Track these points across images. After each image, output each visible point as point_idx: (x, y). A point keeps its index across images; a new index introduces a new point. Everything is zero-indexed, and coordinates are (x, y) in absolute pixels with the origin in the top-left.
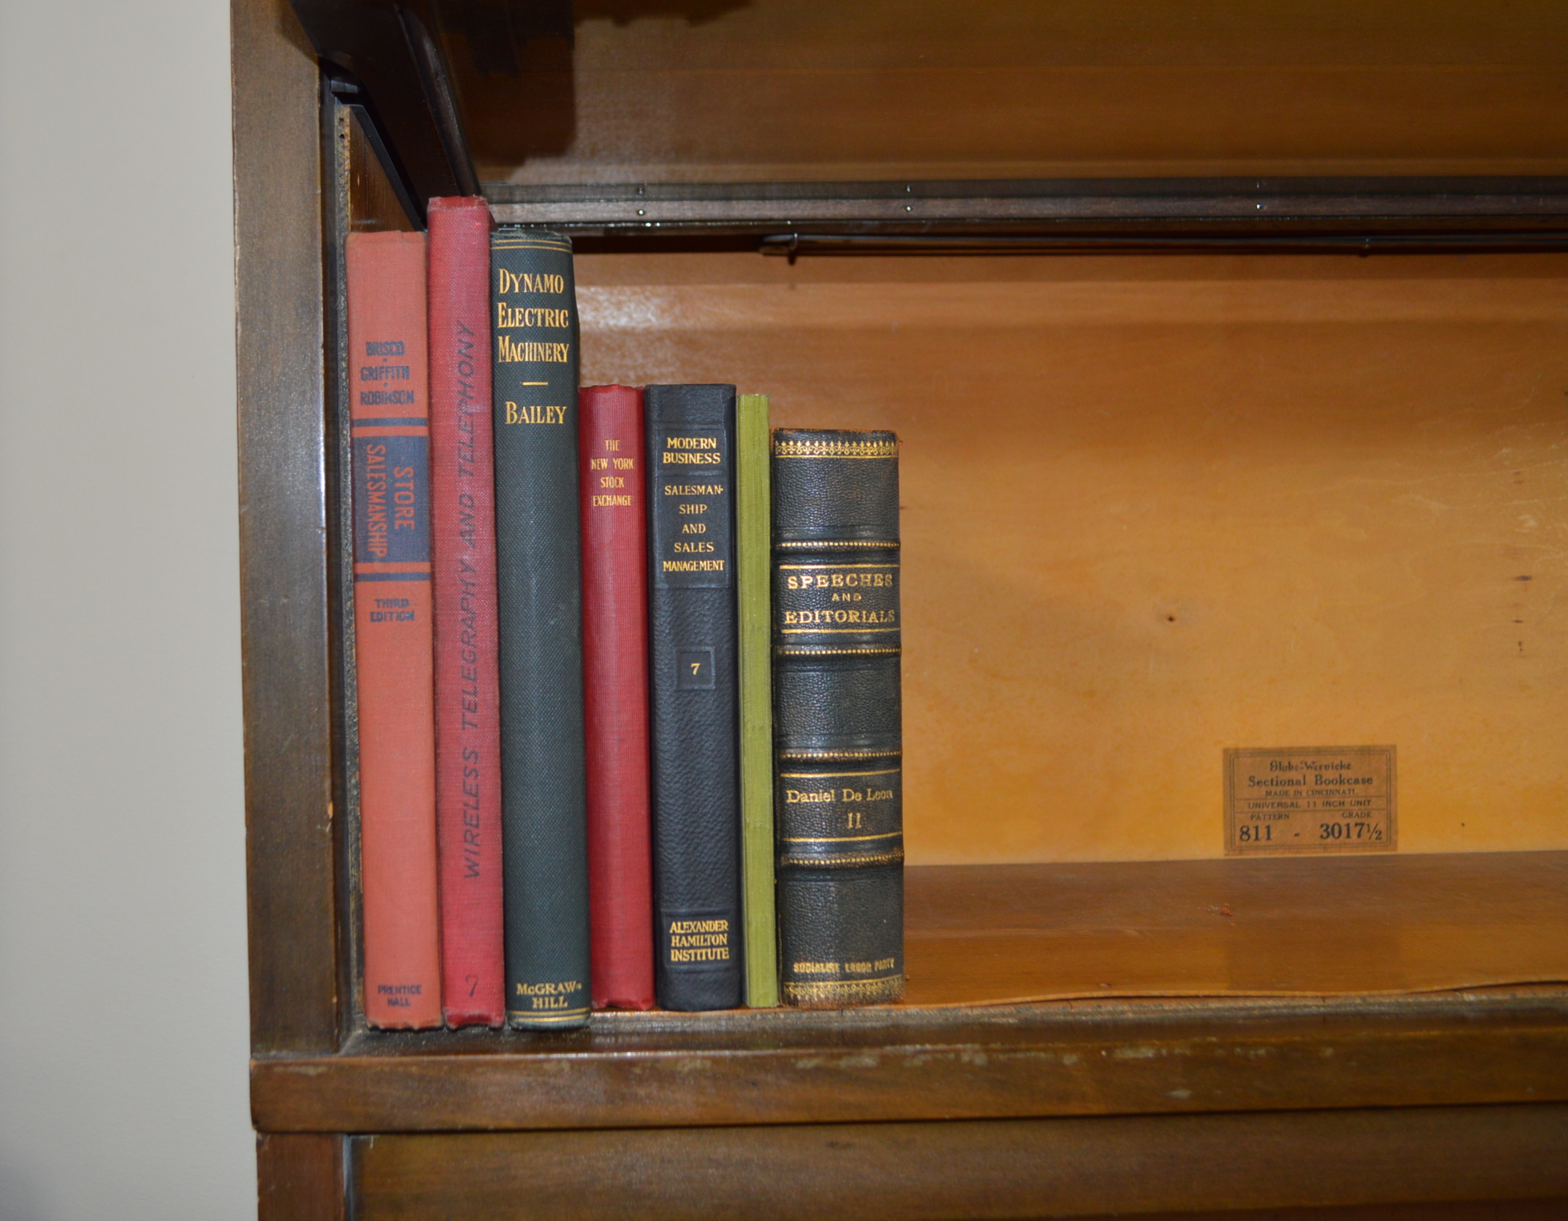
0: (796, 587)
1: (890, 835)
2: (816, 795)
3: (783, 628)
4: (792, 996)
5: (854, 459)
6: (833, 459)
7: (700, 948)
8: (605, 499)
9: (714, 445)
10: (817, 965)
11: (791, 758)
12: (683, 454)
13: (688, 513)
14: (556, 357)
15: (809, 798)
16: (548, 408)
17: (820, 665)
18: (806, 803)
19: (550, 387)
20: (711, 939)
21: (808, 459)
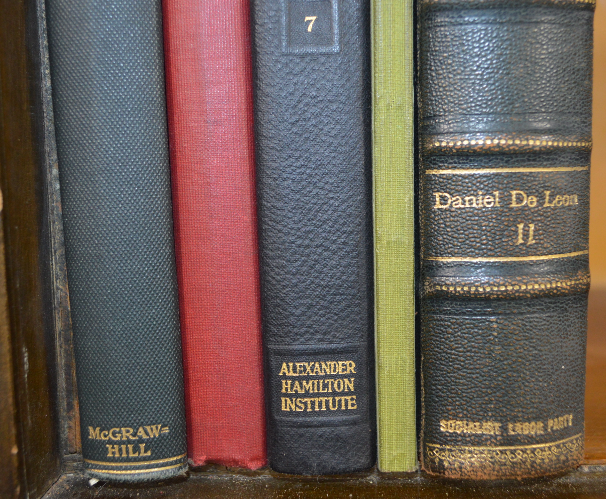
1: (573, 254)
2: (474, 198)
4: (437, 460)
7: (318, 395)
10: (471, 425)
11: (440, 147)
15: (464, 202)
17: (483, 15)
18: (460, 209)
20: (333, 384)
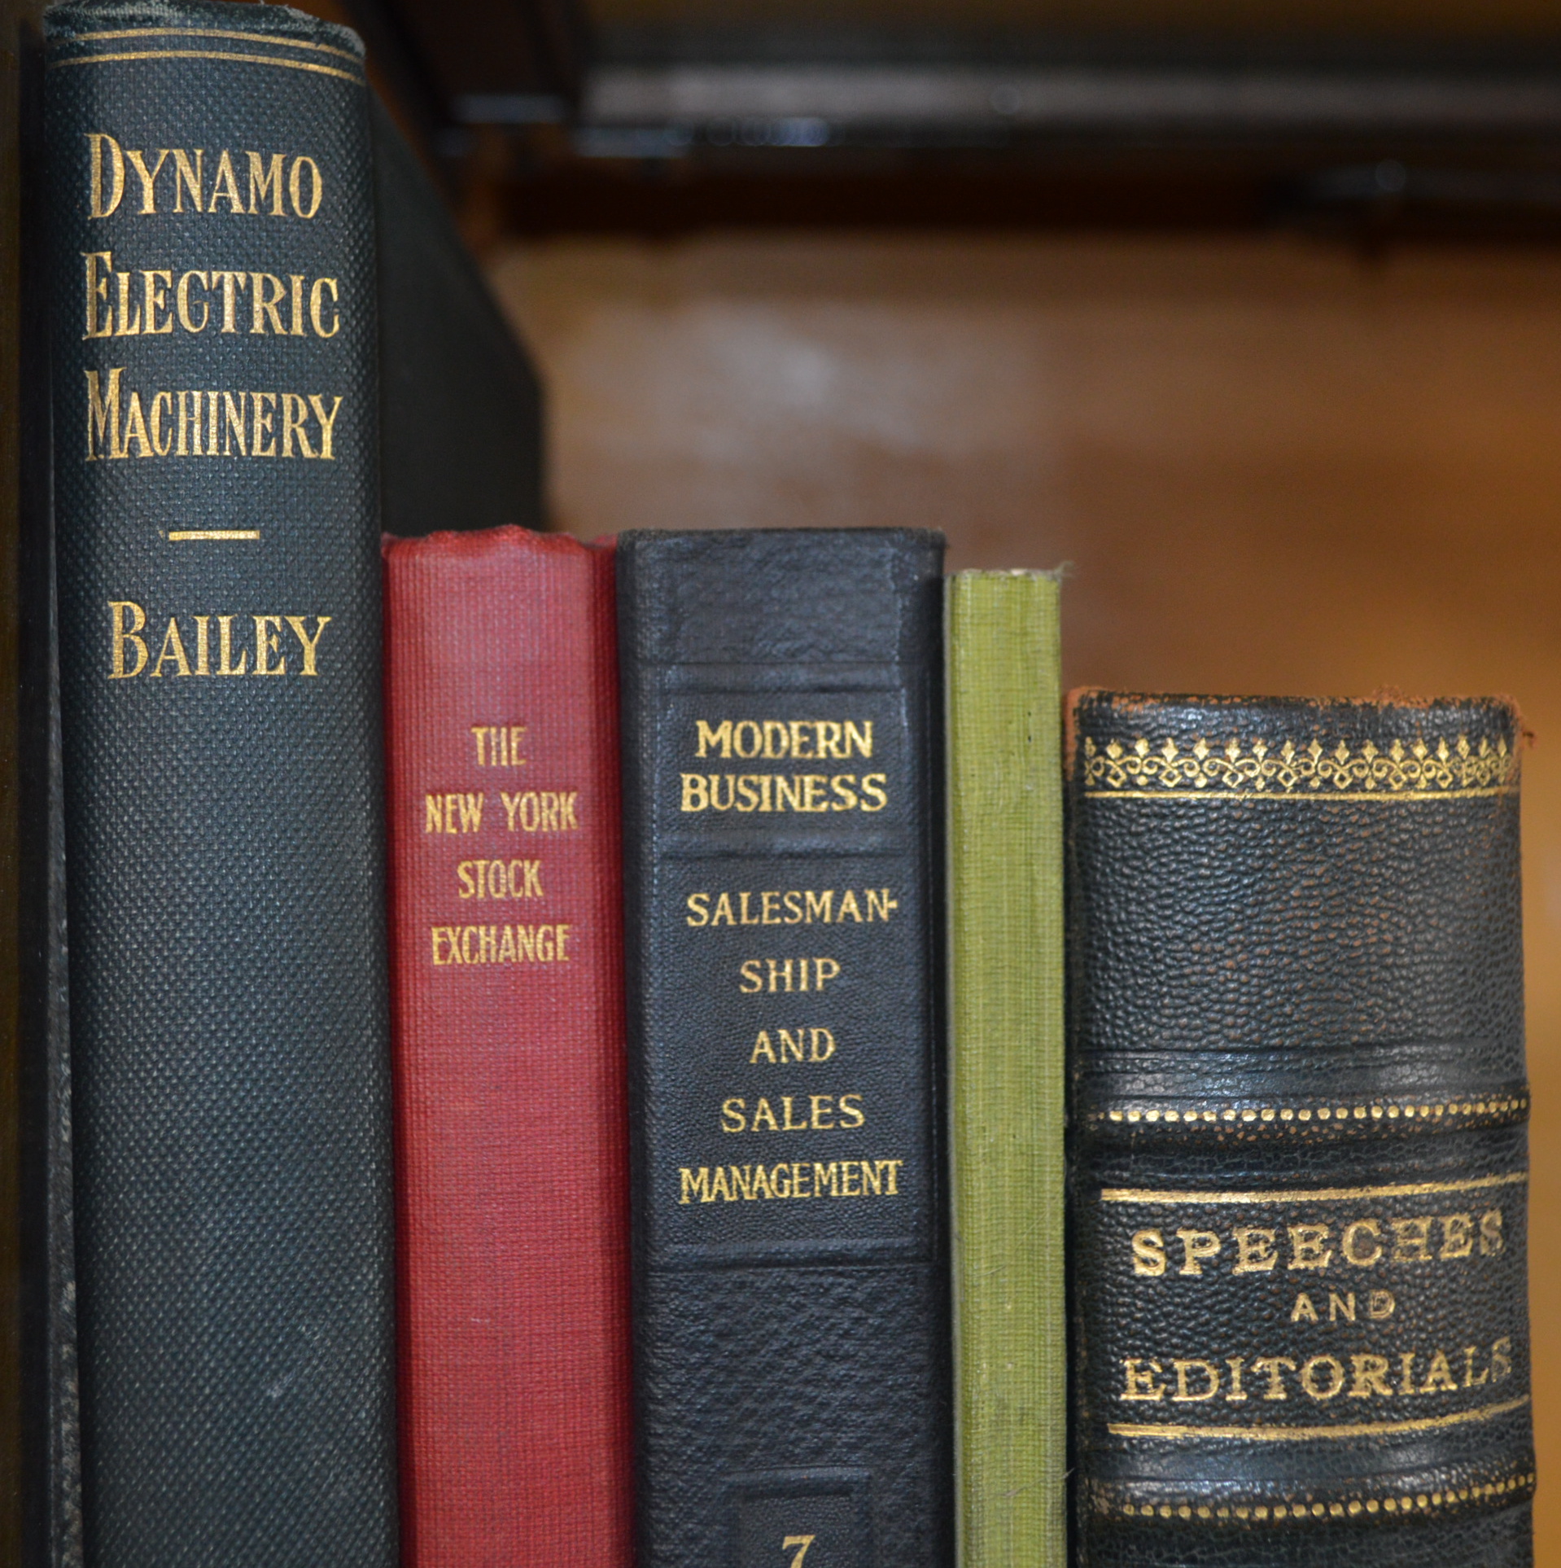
0: (1158, 1271)
3: (1115, 1418)
5: (1370, 803)
6: (1294, 803)
8: (474, 939)
9: (866, 746)
12: (754, 778)
13: (773, 988)
14: (294, 440)
16: (261, 623)
19: (267, 541)
21: (1200, 803)
